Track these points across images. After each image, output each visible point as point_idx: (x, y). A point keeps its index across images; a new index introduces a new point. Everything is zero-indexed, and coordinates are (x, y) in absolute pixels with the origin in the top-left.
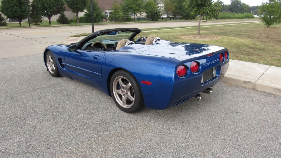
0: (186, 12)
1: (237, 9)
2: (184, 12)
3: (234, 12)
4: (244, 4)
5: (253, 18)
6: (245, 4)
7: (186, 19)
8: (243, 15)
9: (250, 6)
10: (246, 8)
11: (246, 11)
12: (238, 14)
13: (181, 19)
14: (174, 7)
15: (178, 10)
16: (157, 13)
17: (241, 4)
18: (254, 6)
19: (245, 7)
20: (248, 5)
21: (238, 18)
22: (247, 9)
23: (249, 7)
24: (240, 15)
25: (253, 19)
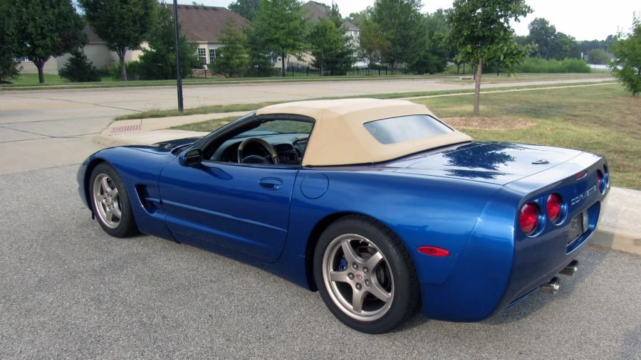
0: (419, 55)
1: (545, 48)
2: (414, 52)
3: (539, 54)
4: (562, 35)
5: (587, 71)
6: (565, 35)
7: (420, 73)
8: (560, 63)
9: (576, 40)
10: (568, 46)
11: (567, 53)
12: (547, 60)
13: (405, 72)
14: (389, 39)
15: (399, 49)
16: (343, 55)
17: (555, 36)
18: (586, 42)
19: (566, 44)
20: (573, 38)
21: (551, 71)
22: (569, 49)
23: (575, 43)
24: (554, 63)
25: (587, 75)
